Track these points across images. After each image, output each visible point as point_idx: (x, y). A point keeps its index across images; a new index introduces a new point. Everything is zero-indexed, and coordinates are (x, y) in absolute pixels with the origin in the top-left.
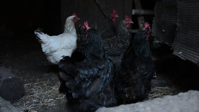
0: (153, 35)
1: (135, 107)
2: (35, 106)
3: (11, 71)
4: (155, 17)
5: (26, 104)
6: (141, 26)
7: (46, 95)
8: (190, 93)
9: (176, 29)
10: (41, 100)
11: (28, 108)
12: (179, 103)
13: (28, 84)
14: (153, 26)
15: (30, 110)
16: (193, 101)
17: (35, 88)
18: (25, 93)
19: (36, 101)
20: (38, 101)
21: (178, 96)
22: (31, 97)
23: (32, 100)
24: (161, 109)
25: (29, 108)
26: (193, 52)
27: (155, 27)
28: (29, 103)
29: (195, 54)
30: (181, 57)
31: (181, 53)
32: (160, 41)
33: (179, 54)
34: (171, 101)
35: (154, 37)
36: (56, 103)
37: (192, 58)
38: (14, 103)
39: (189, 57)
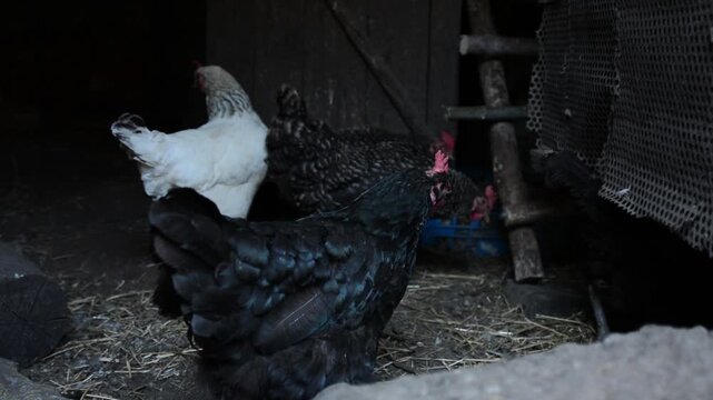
0: (531, 129)
1: (447, 382)
2: (106, 378)
3: (24, 253)
4: (541, 63)
5: (76, 372)
6: (492, 95)
7: (148, 339)
8: (647, 335)
9: (609, 108)
10: (130, 357)
11: (80, 383)
12: (605, 372)
13: (85, 300)
14: (531, 96)
15: (89, 392)
16: (654, 362)
17: (108, 315)
18: (71, 332)
19: (108, 360)
20: (117, 361)
21: (605, 348)
22: (93, 345)
23: (98, 356)
24: (538, 390)
25: (84, 385)
26: (667, 188)
27: (537, 101)
28: (86, 368)
29: (674, 197)
30: (624, 206)
31: (625, 191)
32: (555, 149)
33: (621, 194)
34: (577, 365)
35: (534, 135)
36: (181, 367)
37: (662, 212)
38: (31, 366)
39: (654, 207)
